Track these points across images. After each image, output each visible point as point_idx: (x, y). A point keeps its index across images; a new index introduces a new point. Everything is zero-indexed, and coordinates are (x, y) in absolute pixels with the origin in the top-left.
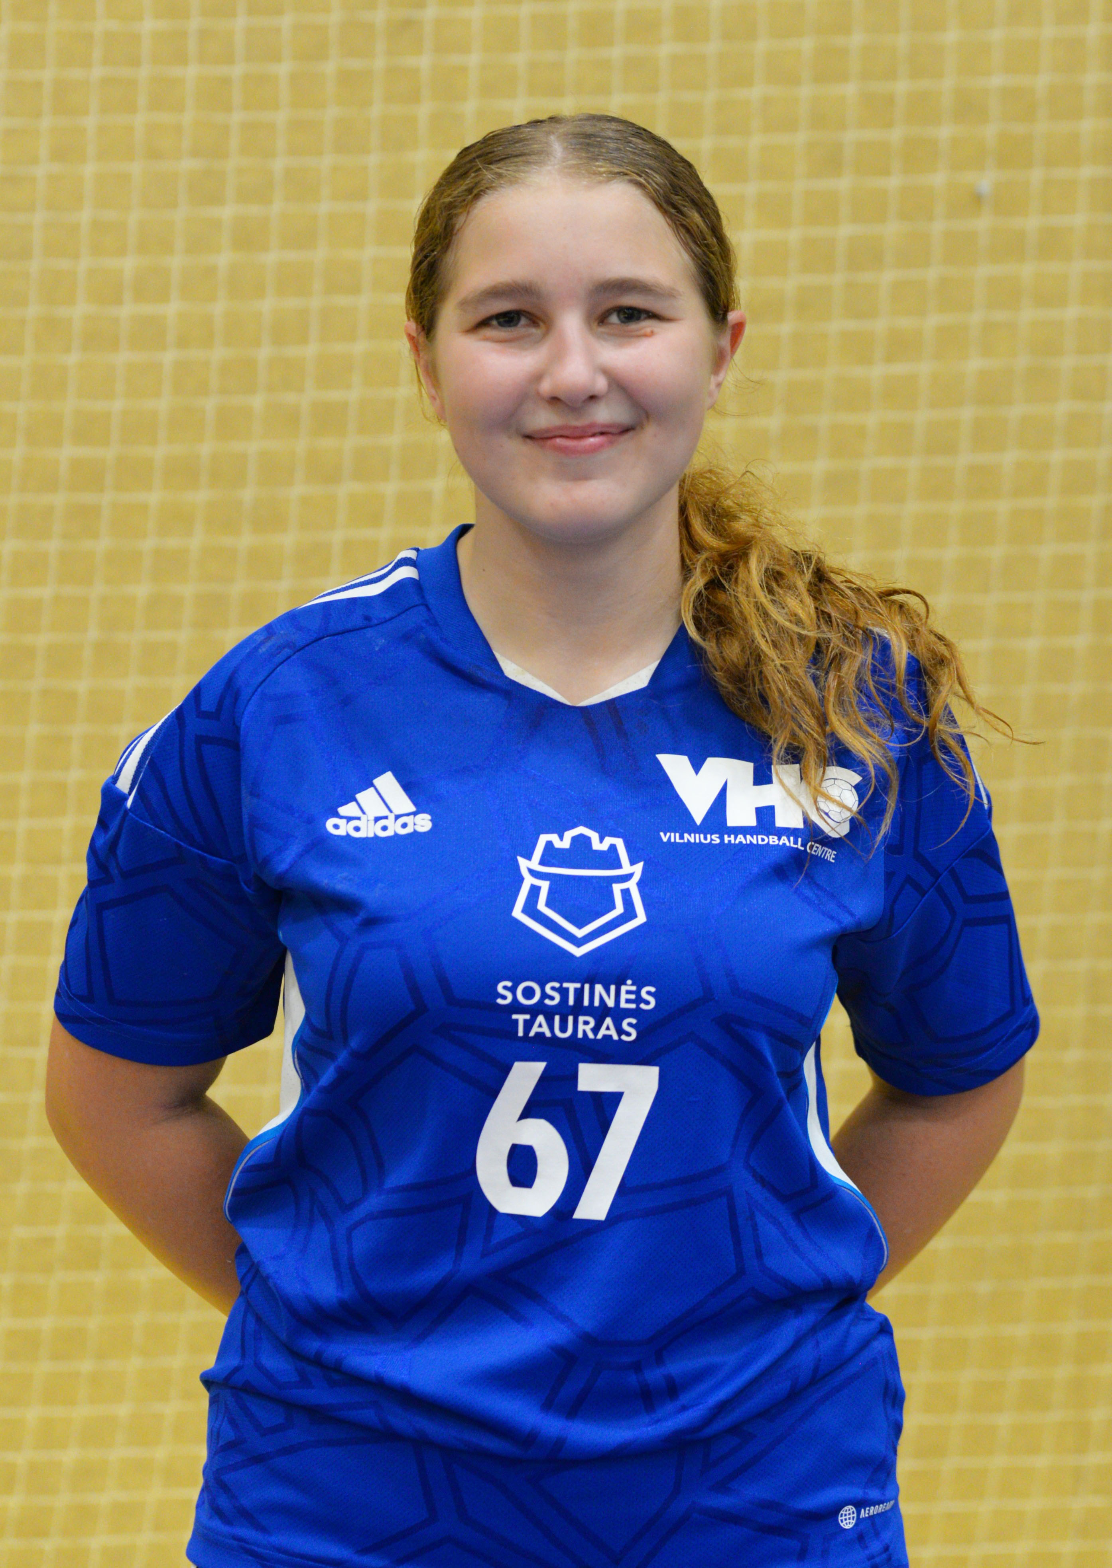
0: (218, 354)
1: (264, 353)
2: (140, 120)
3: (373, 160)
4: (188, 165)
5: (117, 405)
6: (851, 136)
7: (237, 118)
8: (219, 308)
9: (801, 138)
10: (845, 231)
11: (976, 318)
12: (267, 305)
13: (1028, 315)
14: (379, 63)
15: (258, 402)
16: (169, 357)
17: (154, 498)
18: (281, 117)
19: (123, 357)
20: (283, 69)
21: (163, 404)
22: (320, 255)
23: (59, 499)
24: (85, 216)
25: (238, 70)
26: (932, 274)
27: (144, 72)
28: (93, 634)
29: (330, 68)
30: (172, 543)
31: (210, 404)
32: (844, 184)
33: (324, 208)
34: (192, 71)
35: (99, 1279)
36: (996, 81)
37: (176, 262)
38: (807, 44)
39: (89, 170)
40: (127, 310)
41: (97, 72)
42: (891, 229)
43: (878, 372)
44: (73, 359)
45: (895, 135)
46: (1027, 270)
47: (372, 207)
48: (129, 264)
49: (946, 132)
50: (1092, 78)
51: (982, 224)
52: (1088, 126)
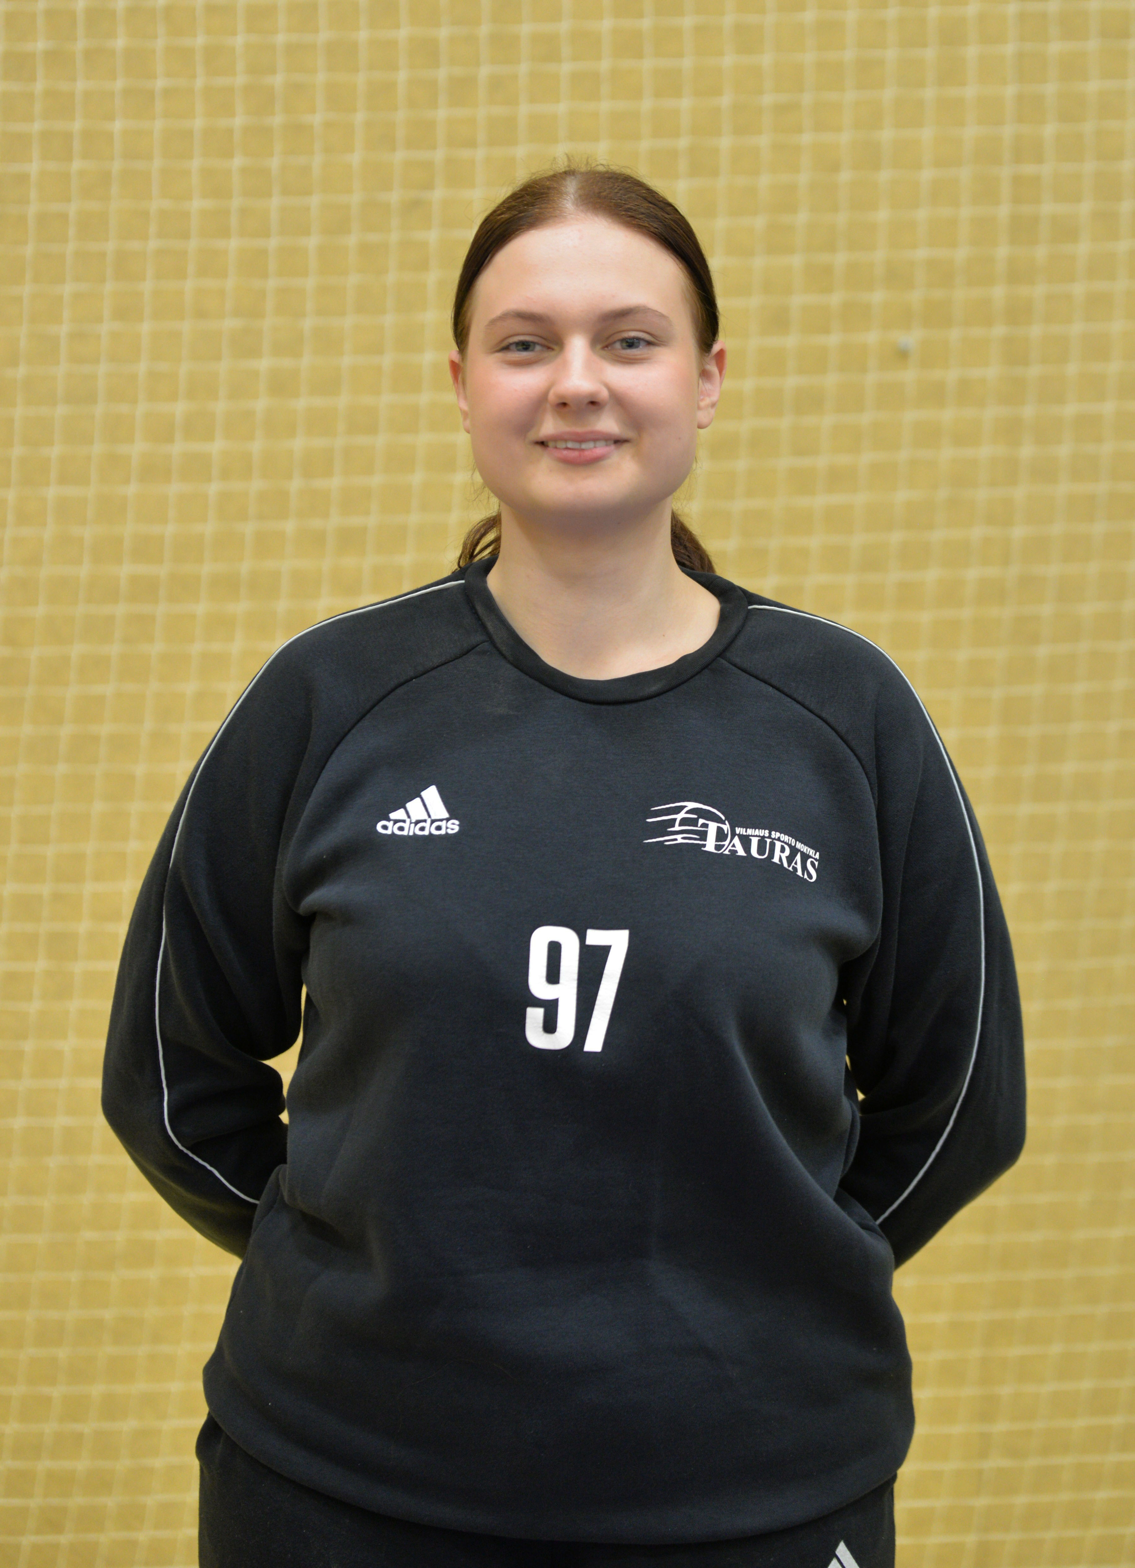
0: (256, 485)
1: (296, 484)
2: (189, 285)
3: (389, 320)
4: (230, 324)
5: (170, 529)
6: (796, 300)
7: (272, 283)
8: (257, 447)
10: (791, 381)
11: (903, 456)
12: (298, 444)
13: (946, 453)
14: (394, 237)
15: (290, 526)
16: (214, 488)
17: (201, 608)
18: (310, 283)
19: (175, 488)
20: (312, 242)
21: (209, 528)
22: (343, 401)
23: (121, 610)
24: (142, 368)
25: (273, 243)
26: (866, 418)
27: (193, 245)
28: (149, 725)
29: (352, 241)
30: (216, 647)
31: (249, 529)
32: (791, 341)
33: (346, 361)
34: (234, 244)
36: (921, 254)
37: (220, 407)
38: (760, 222)
39: (146, 328)
40: (178, 448)
41: (153, 244)
42: (831, 381)
43: (820, 501)
44: (132, 490)
45: (836, 299)
46: (948, 415)
47: (387, 360)
48: (180, 408)
49: (878, 297)
50: (1002, 251)
51: (909, 376)
52: (999, 293)
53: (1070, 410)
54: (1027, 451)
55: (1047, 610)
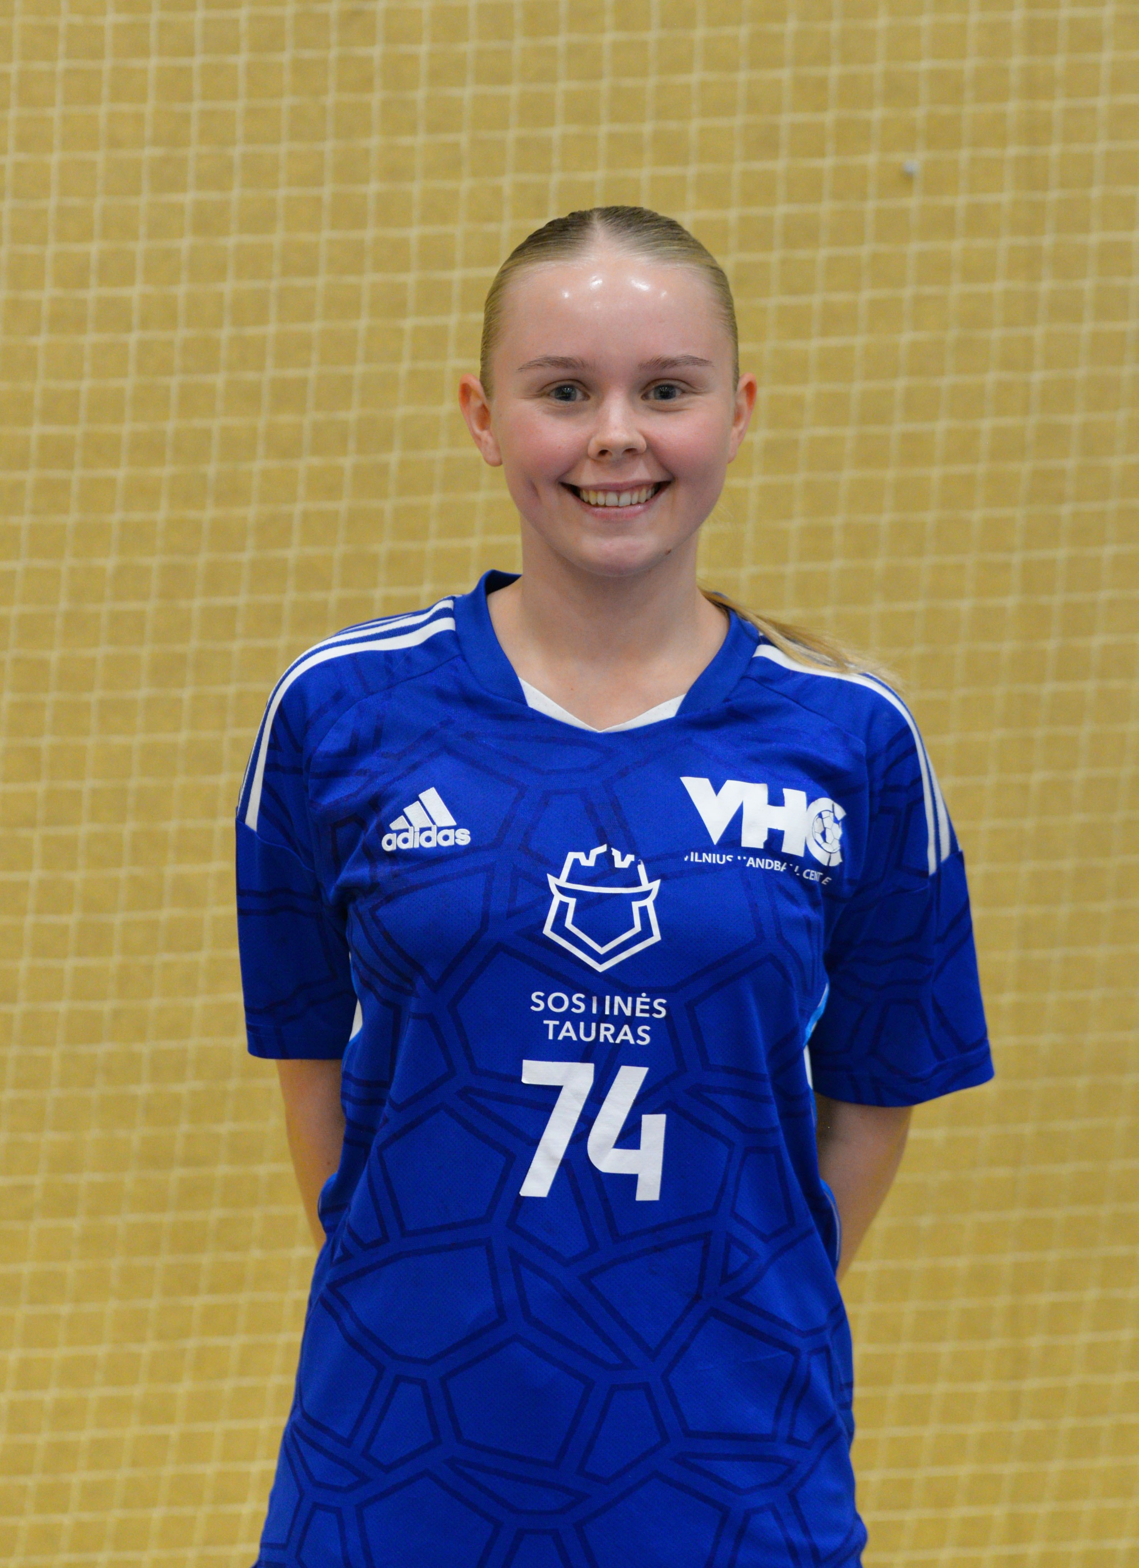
0: (182, 334)
1: (225, 333)
2: (103, 110)
3: (329, 146)
4: (149, 153)
5: (86, 385)
6: (786, 119)
7: (196, 106)
8: (181, 290)
9: (739, 120)
10: (781, 210)
11: (908, 292)
12: (229, 287)
13: (957, 289)
14: (333, 53)
15: (219, 380)
16: (133, 338)
17: (121, 474)
18: (239, 105)
19: (90, 338)
20: (241, 59)
21: (129, 384)
22: (277, 238)
23: (30, 476)
24: (51, 203)
25: (197, 62)
26: (865, 251)
27: (107, 64)
28: (64, 605)
29: (285, 58)
30: (137, 516)
31: (174, 382)
32: (780, 165)
33: (282, 193)
34: (153, 62)
35: (76, 1225)
36: (925, 65)
37: (140, 247)
38: (744, 32)
39: (55, 158)
40: (93, 293)
41: (61, 65)
42: (826, 208)
43: (814, 344)
44: (41, 340)
45: (829, 117)
46: (957, 246)
47: (327, 191)
48: (94, 248)
49: (877, 114)
50: (1016, 62)
51: (913, 202)
52: (1013, 107)
53: (1094, 238)
54: (1046, 285)
55: (1071, 463)
